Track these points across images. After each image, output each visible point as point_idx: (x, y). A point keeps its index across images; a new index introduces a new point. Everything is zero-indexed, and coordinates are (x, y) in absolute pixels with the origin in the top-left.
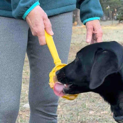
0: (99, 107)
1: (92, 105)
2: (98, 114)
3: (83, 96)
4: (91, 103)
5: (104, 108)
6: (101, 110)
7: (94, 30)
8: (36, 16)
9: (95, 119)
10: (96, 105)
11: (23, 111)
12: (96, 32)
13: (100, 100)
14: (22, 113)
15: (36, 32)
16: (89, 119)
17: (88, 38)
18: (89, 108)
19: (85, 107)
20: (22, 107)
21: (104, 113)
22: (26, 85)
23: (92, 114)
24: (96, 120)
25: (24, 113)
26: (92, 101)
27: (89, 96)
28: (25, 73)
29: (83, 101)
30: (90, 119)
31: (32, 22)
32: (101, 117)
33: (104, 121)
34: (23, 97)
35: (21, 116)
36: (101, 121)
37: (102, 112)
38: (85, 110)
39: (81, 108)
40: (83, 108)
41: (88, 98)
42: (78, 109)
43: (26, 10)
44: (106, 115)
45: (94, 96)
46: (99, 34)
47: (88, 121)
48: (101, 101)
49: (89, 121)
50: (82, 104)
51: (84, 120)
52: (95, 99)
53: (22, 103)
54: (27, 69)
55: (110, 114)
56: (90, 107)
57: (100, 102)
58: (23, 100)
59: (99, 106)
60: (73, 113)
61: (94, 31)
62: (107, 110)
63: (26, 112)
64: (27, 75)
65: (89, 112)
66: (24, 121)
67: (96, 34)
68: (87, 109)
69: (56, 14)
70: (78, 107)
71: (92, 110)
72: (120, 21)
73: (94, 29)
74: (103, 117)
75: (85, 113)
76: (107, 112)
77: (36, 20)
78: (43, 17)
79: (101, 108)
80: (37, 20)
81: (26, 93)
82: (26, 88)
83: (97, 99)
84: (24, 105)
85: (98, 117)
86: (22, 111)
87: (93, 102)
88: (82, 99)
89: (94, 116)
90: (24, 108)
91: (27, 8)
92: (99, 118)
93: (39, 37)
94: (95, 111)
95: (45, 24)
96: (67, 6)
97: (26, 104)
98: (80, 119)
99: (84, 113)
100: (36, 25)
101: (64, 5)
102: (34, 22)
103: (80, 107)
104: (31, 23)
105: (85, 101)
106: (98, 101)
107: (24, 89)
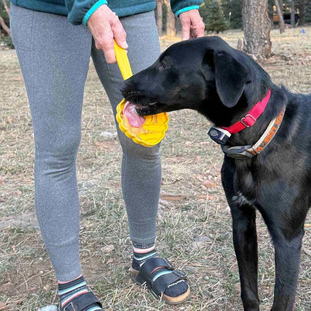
0: (198, 137)
1: (188, 133)
2: (197, 145)
3: (174, 122)
4: (186, 131)
5: (204, 137)
6: (200, 140)
7: (191, 24)
8: (100, 20)
9: (194, 151)
10: (193, 134)
11: (101, 140)
12: (194, 27)
13: (197, 127)
14: (99, 144)
15: (101, 43)
16: (186, 152)
17: (185, 37)
18: (184, 137)
19: (179, 136)
20: (99, 135)
21: (205, 144)
22: (102, 108)
23: (190, 145)
24: (196, 153)
25: (102, 143)
26: (187, 129)
27: (182, 122)
28: (99, 92)
29: (175, 128)
30: (188, 151)
31: (95, 29)
32: (201, 148)
33: (206, 155)
34: (99, 123)
35: (98, 147)
36: (202, 154)
37: (202, 143)
38: (179, 140)
39: (174, 138)
40: (176, 137)
41: (182, 125)
42: (170, 139)
43: (86, 12)
44: (208, 147)
45: (189, 122)
46: (199, 30)
47: (185, 154)
48: (199, 128)
49: (187, 155)
50: (175, 132)
51: (180, 152)
52: (191, 126)
53: (99, 131)
54: (100, 88)
55: (212, 145)
56: (186, 136)
57: (197, 130)
58: (99, 127)
59: (197, 135)
60: (165, 144)
61: (192, 26)
62: (207, 140)
63: (104, 142)
64: (101, 95)
65: (185, 143)
66: (104, 154)
67: (195, 29)
68: (182, 138)
69: (129, 14)
70: (170, 136)
71: (188, 140)
72: (208, 31)
73: (191, 22)
74: (203, 149)
75: (180, 143)
76: (208, 143)
77: (100, 26)
78: (110, 21)
79: (200, 137)
80: (102, 25)
81: (102, 118)
82: (102, 112)
83: (193, 125)
84: (101, 132)
85: (197, 149)
86: (98, 141)
87: (189, 129)
88: (175, 126)
89: (192, 147)
90: (101, 138)
91: (87, 8)
92: (199, 150)
93: (104, 51)
94: (193, 142)
95: (115, 32)
96: (144, 3)
97: (103, 131)
98: (175, 151)
99: (178, 144)
100: (101, 34)
101: (141, 2)
102: (97, 29)
103: (173, 136)
104: (93, 31)
105: (178, 128)
106: (195, 129)
107: (99, 113)
